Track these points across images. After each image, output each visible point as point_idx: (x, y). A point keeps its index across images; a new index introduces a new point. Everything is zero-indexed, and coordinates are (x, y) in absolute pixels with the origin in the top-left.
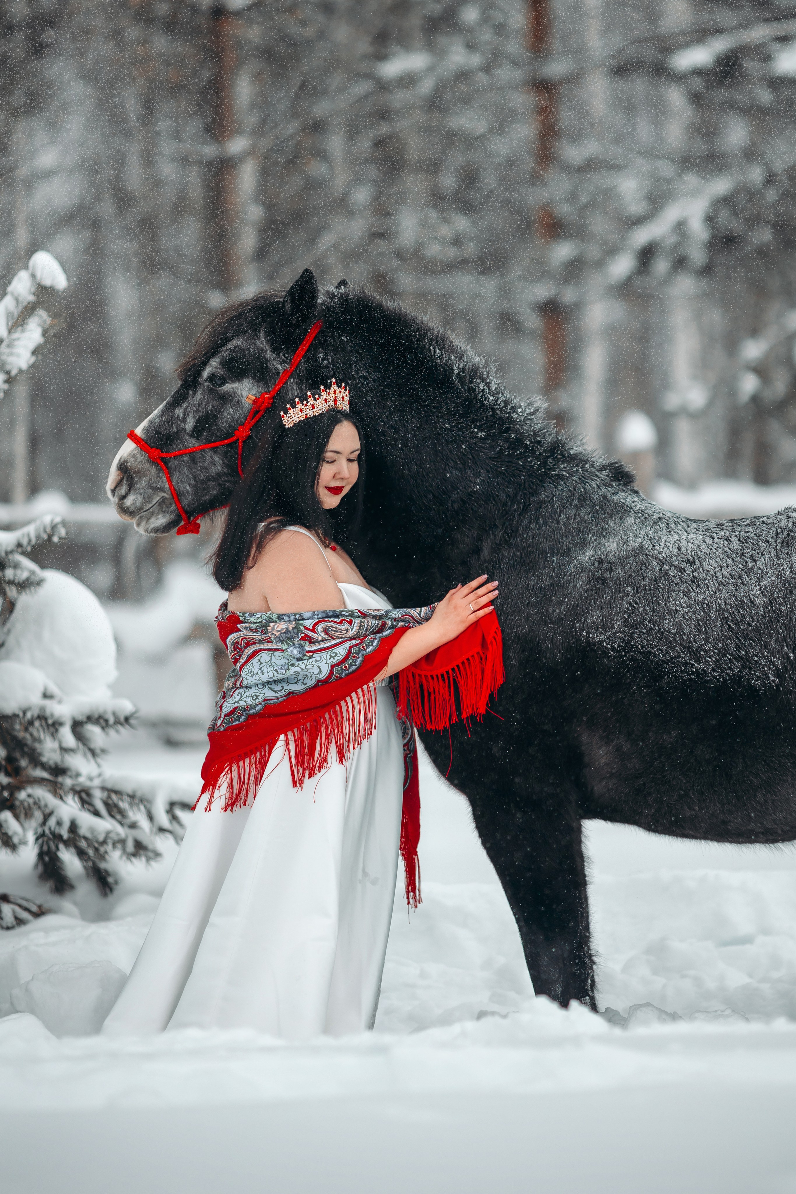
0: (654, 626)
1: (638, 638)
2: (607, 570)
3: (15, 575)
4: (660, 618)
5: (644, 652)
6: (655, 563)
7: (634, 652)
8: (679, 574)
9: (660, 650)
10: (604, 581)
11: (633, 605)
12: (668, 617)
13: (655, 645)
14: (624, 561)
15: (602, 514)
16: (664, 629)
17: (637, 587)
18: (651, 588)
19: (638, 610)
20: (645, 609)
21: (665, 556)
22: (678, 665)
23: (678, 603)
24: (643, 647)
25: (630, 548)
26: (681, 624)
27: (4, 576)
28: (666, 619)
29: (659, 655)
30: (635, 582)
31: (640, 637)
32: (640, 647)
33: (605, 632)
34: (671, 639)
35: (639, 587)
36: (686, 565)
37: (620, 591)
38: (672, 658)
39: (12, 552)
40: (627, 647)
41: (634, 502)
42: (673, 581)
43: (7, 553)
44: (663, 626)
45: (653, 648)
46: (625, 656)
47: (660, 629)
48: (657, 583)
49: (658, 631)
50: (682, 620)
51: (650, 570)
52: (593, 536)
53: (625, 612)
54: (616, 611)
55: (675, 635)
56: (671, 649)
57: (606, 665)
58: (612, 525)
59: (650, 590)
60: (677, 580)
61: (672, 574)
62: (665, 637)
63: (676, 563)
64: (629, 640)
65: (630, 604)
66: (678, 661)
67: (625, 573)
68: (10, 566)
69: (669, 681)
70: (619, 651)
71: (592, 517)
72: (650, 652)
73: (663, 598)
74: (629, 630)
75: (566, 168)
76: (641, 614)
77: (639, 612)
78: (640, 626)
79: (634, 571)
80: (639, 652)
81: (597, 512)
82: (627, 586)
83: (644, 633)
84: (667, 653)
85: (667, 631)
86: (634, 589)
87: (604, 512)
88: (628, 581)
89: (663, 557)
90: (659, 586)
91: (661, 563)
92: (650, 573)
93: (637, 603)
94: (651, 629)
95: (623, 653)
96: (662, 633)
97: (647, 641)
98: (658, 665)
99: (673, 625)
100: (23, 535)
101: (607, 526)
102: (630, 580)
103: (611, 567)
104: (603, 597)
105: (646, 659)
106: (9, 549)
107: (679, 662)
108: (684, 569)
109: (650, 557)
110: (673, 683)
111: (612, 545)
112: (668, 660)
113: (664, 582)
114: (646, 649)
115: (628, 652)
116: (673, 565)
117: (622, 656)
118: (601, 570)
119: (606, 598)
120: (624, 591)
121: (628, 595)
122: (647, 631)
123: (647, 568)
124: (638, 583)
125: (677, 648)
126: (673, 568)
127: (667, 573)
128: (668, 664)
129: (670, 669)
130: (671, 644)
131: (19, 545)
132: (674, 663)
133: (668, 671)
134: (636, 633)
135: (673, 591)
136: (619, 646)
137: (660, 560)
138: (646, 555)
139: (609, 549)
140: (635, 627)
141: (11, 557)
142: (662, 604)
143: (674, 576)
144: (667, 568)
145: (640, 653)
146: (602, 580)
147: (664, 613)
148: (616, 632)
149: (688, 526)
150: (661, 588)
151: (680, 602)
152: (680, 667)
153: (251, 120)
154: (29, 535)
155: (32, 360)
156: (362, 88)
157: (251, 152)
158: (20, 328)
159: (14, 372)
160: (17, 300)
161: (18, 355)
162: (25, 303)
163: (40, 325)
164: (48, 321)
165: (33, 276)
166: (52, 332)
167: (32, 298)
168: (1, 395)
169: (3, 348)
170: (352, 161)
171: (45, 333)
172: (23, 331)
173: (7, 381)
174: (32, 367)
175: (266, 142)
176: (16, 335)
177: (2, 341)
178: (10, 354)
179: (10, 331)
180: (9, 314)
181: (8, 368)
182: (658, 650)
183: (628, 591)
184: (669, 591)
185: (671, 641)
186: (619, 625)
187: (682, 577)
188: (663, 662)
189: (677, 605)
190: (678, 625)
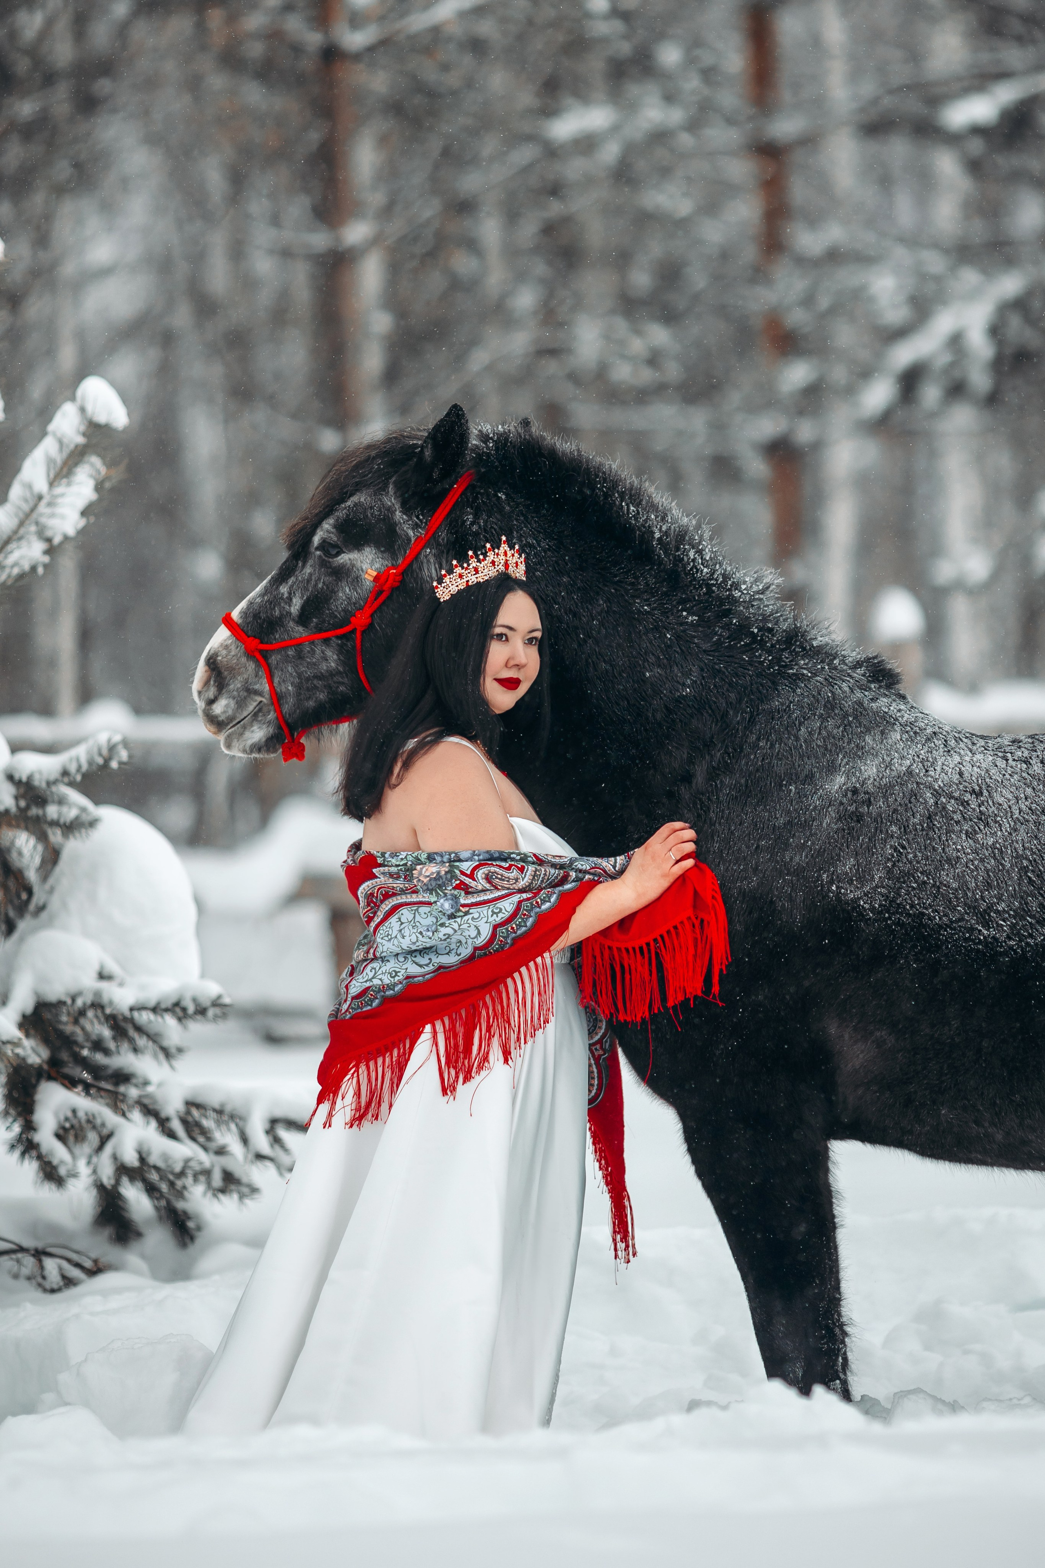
0: (928, 879)
1: (906, 894)
2: (863, 802)
3: (60, 814)
4: (936, 868)
5: (914, 915)
6: (928, 795)
7: (901, 914)
8: (961, 808)
9: (936, 911)
10: (859, 818)
11: (899, 851)
12: (946, 867)
13: (929, 904)
14: (887, 791)
15: (856, 727)
16: (941, 883)
17: (904, 826)
18: (923, 827)
19: (906, 857)
20: (915, 856)
21: (942, 785)
22: (960, 931)
23: (960, 847)
24: (912, 906)
25: (894, 773)
26: (964, 876)
27: (45, 815)
28: (943, 870)
29: (934, 917)
30: (902, 819)
31: (908, 893)
32: (908, 907)
33: (862, 887)
34: (951, 896)
35: (908, 826)
36: (970, 797)
37: (881, 832)
38: (952, 922)
39: (55, 782)
40: (892, 906)
41: (900, 710)
42: (952, 819)
43: (49, 784)
44: (939, 878)
45: (926, 909)
46: (890, 918)
47: (936, 882)
48: (931, 821)
49: (934, 886)
50: (965, 871)
51: (921, 803)
52: (844, 757)
53: (889, 860)
54: (877, 858)
55: (956, 890)
56: (950, 910)
57: (864, 931)
58: (871, 742)
59: (923, 830)
60: (958, 817)
61: (951, 809)
62: (942, 893)
63: (956, 794)
64: (894, 897)
65: (895, 849)
66: (960, 926)
67: (889, 806)
68: (53, 802)
69: (948, 953)
70: (880, 913)
71: (843, 732)
72: (923, 914)
73: (940, 841)
74: (895, 884)
76: (911, 863)
77: (908, 860)
78: (909, 878)
79: (900, 805)
80: (907, 914)
81: (850, 724)
82: (891, 825)
83: (914, 888)
84: (945, 915)
86: (900, 828)
87: (860, 724)
88: (892, 818)
89: (939, 786)
90: (934, 825)
91: (937, 794)
92: (921, 807)
93: (904, 847)
94: (924, 883)
95: (887, 915)
96: (939, 888)
97: (919, 898)
98: (934, 931)
99: (954, 877)
100: (71, 760)
101: (864, 744)
102: (894, 816)
103: (869, 799)
104: (858, 839)
105: (917, 923)
106: (52, 778)
107: (962, 927)
108: (967, 802)
109: (922, 786)
110: (953, 956)
111: (870, 770)
112: (946, 924)
113: (941, 820)
114: (917, 910)
115: (893, 914)
116: (953, 797)
117: (886, 920)
118: (856, 802)
119: (863, 840)
120: (887, 831)
121: (892, 836)
122: (918, 886)
123: (918, 801)
124: (907, 820)
125: (959, 908)
126: (953, 801)
127: (944, 808)
128: (946, 930)
129: (949, 937)
130: (950, 902)
131: (65, 773)
132: (955, 929)
133: (946, 940)
134: (903, 888)
135: (953, 831)
136: (880, 905)
137: (935, 790)
138: (917, 783)
139: (866, 775)
140: (902, 880)
141: (54, 789)
142: (938, 848)
143: (954, 812)
144: (944, 800)
145: (909, 915)
146: (857, 816)
147: (940, 861)
148: (877, 887)
149: (974, 744)
150: (938, 828)
151: (962, 846)
152: (963, 933)
153: (376, 199)
154: (78, 760)
155: (82, 523)
156: (524, 154)
157: (375, 241)
158: (65, 481)
159: (57, 540)
160: (61, 443)
161: (63, 517)
162: (72, 446)
163: (91, 476)
164: (103, 470)
165: (82, 410)
166: (107, 485)
167: (80, 440)
168: (40, 570)
169: (42, 508)
170: (511, 253)
171: (99, 487)
172: (69, 484)
173: (47, 552)
174: (81, 532)
175: (396, 228)
176: (58, 490)
177: (40, 498)
178: (53, 515)
179: (51, 484)
180: (50, 461)
181: (49, 534)
182: (933, 912)
183: (892, 831)
184: (948, 832)
185: (950, 899)
186: (880, 877)
187: (965, 813)
188: (940, 927)
189: (958, 851)
190: (959, 878)
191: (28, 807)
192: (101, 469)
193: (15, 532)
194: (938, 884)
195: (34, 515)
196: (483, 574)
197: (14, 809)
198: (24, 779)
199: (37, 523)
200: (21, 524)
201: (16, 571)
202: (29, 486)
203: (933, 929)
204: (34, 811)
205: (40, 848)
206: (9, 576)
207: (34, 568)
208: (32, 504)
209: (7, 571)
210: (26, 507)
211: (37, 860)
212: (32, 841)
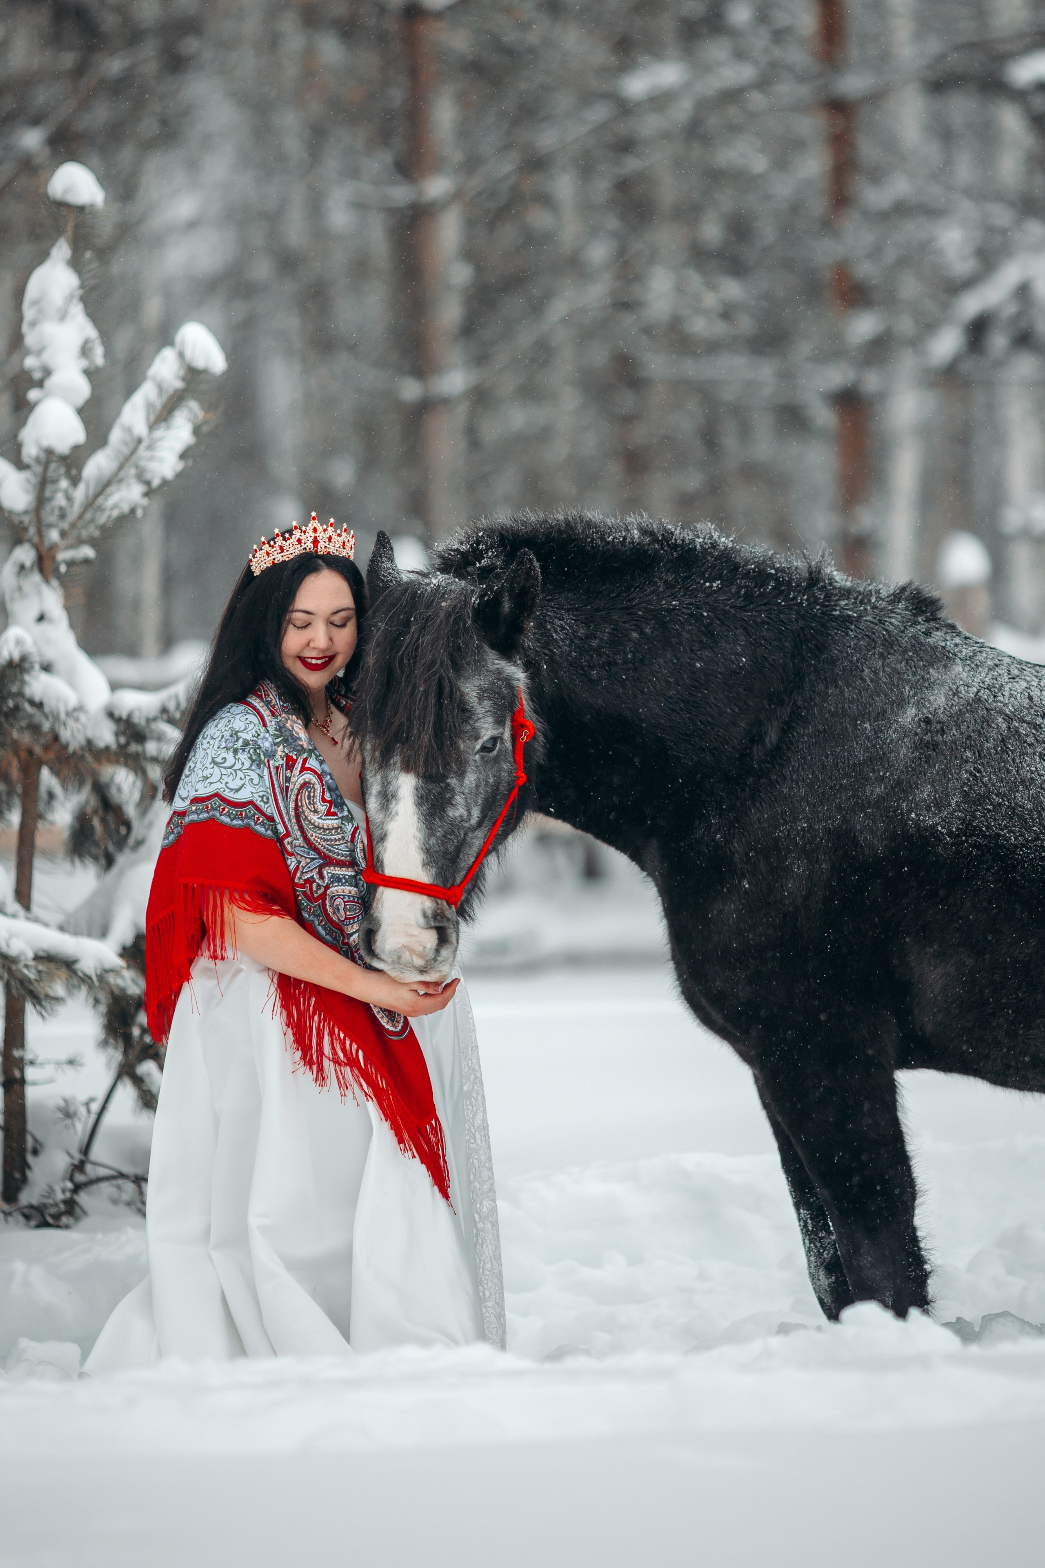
0: (1003, 800)
1: (982, 817)
2: (938, 731)
3: (159, 750)
4: (1010, 790)
5: (990, 836)
6: (1000, 720)
7: (978, 836)
8: (1034, 731)
9: (1012, 832)
10: (935, 746)
11: (975, 775)
12: (1021, 788)
13: (1005, 825)
14: (958, 719)
15: (918, 661)
16: (1016, 804)
17: (978, 751)
18: (996, 750)
19: (981, 781)
20: (990, 779)
21: (1013, 710)
22: (1036, 850)
23: (1034, 769)
24: (988, 828)
25: (962, 702)
26: (1038, 797)
27: (144, 752)
28: (1018, 791)
29: (1010, 837)
30: (976, 745)
31: (985, 816)
32: (984, 829)
33: (940, 811)
34: (1027, 817)
35: (982, 750)
37: (956, 758)
38: (1028, 841)
39: (155, 719)
40: (969, 829)
41: (956, 645)
42: (1025, 742)
43: (148, 721)
44: (1014, 800)
45: (1002, 830)
46: (967, 841)
47: (1011, 803)
48: (1005, 745)
49: (1008, 807)
50: (1039, 792)
51: (994, 728)
53: (965, 783)
54: (954, 783)
55: (1031, 811)
56: (1026, 830)
57: (941, 855)
58: (936, 675)
59: (997, 753)
60: (1030, 740)
61: (1024, 732)
62: (1018, 814)
63: (1028, 719)
64: (970, 820)
65: (971, 774)
66: (1035, 846)
67: (962, 734)
68: (152, 738)
69: (1024, 873)
70: (958, 836)
71: (905, 666)
72: (999, 835)
73: (1014, 763)
74: (971, 807)
75: (866, 214)
76: (986, 786)
77: (983, 783)
78: (985, 801)
79: (973, 731)
80: (983, 836)
81: (911, 658)
82: (965, 751)
83: (989, 810)
84: (1021, 835)
85: (1020, 807)
86: (974, 753)
87: (921, 658)
88: (966, 744)
89: (1011, 712)
90: (1007, 748)
91: (1008, 719)
92: (994, 732)
93: (979, 772)
94: (1000, 804)
95: (964, 838)
96: (1014, 809)
97: (995, 820)
98: (1010, 851)
99: (1029, 797)
100: (170, 697)
101: (928, 676)
102: (968, 742)
103: (942, 728)
104: (935, 767)
105: (993, 843)
106: (151, 715)
107: (1038, 846)
108: (1039, 725)
109: (992, 712)
110: (1029, 875)
111: (938, 699)
112: (1021, 844)
113: (1015, 743)
114: (993, 831)
115: (970, 836)
116: (1025, 722)
117: (963, 842)
118: (930, 732)
119: (939, 768)
120: (962, 757)
121: (967, 761)
122: (994, 807)
123: (991, 727)
124: (981, 745)
125: (1034, 828)
126: (1025, 725)
127: (1017, 732)
128: (1021, 850)
129: (1025, 857)
130: (1026, 822)
131: (164, 710)
132: (1030, 848)
133: (1022, 859)
134: (978, 810)
135: (1027, 754)
136: (957, 829)
137: (1007, 715)
138: (987, 709)
139: (935, 705)
140: (978, 803)
141: (153, 726)
142: (1012, 770)
143: (1027, 735)
144: (1017, 725)
145: (985, 836)
146: (933, 745)
147: (1015, 783)
148: (955, 811)
150: (1011, 751)
151: (1036, 768)
152: (1040, 853)
153: (455, 155)
154: (177, 697)
155: (180, 466)
156: (599, 113)
157: (456, 196)
158: (163, 425)
159: (156, 483)
160: (160, 387)
161: (161, 460)
162: (171, 391)
163: (190, 420)
164: (201, 414)
165: (181, 355)
166: (205, 429)
167: (179, 385)
168: (139, 513)
169: (142, 451)
170: (586, 208)
171: (196, 431)
172: (168, 428)
173: (147, 494)
174: (179, 476)
175: (476, 183)
176: (158, 434)
177: (139, 441)
178: (151, 458)
179: (152, 427)
180: (149, 406)
181: (148, 476)
182: (1008, 832)
183: (967, 757)
184: (1022, 754)
185: (1026, 819)
186: (957, 802)
187: (1038, 736)
188: (1016, 846)
189: (1032, 772)
190: (1035, 799)
191: (128, 744)
192: (199, 413)
193: (116, 474)
194: (1013, 805)
195: (134, 459)
196: (288, 553)
197: (114, 746)
198: (124, 716)
199: (137, 466)
200: (121, 467)
201: (115, 513)
202: (129, 430)
203: (1008, 849)
204: (134, 748)
205: (139, 784)
206: (109, 517)
207: (133, 511)
208: (131, 446)
209: (106, 514)
210: (126, 451)
211: (136, 796)
212: (131, 777)
